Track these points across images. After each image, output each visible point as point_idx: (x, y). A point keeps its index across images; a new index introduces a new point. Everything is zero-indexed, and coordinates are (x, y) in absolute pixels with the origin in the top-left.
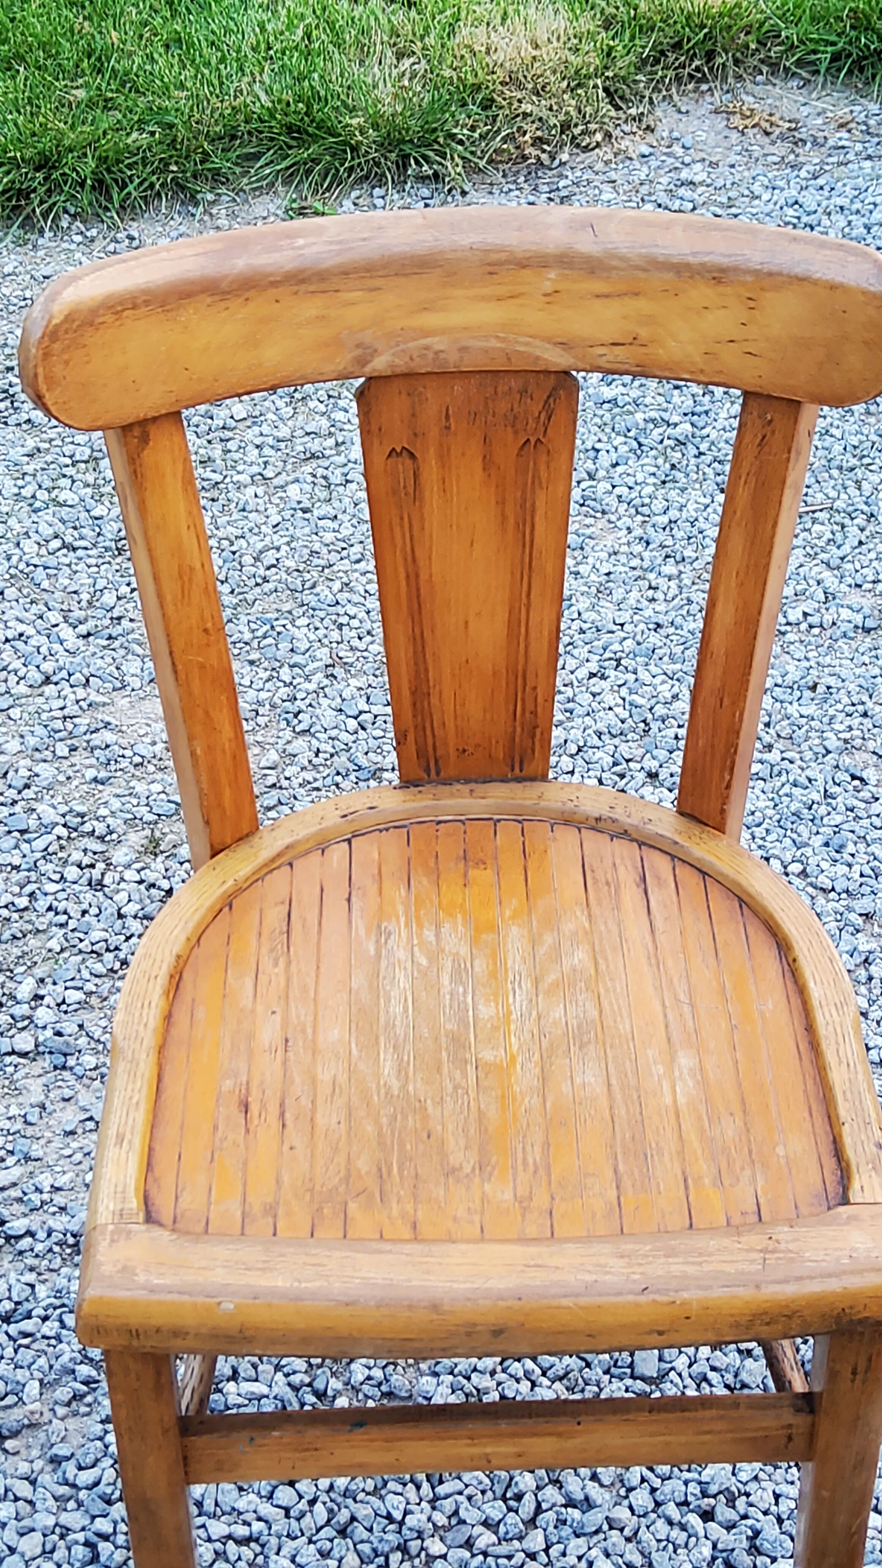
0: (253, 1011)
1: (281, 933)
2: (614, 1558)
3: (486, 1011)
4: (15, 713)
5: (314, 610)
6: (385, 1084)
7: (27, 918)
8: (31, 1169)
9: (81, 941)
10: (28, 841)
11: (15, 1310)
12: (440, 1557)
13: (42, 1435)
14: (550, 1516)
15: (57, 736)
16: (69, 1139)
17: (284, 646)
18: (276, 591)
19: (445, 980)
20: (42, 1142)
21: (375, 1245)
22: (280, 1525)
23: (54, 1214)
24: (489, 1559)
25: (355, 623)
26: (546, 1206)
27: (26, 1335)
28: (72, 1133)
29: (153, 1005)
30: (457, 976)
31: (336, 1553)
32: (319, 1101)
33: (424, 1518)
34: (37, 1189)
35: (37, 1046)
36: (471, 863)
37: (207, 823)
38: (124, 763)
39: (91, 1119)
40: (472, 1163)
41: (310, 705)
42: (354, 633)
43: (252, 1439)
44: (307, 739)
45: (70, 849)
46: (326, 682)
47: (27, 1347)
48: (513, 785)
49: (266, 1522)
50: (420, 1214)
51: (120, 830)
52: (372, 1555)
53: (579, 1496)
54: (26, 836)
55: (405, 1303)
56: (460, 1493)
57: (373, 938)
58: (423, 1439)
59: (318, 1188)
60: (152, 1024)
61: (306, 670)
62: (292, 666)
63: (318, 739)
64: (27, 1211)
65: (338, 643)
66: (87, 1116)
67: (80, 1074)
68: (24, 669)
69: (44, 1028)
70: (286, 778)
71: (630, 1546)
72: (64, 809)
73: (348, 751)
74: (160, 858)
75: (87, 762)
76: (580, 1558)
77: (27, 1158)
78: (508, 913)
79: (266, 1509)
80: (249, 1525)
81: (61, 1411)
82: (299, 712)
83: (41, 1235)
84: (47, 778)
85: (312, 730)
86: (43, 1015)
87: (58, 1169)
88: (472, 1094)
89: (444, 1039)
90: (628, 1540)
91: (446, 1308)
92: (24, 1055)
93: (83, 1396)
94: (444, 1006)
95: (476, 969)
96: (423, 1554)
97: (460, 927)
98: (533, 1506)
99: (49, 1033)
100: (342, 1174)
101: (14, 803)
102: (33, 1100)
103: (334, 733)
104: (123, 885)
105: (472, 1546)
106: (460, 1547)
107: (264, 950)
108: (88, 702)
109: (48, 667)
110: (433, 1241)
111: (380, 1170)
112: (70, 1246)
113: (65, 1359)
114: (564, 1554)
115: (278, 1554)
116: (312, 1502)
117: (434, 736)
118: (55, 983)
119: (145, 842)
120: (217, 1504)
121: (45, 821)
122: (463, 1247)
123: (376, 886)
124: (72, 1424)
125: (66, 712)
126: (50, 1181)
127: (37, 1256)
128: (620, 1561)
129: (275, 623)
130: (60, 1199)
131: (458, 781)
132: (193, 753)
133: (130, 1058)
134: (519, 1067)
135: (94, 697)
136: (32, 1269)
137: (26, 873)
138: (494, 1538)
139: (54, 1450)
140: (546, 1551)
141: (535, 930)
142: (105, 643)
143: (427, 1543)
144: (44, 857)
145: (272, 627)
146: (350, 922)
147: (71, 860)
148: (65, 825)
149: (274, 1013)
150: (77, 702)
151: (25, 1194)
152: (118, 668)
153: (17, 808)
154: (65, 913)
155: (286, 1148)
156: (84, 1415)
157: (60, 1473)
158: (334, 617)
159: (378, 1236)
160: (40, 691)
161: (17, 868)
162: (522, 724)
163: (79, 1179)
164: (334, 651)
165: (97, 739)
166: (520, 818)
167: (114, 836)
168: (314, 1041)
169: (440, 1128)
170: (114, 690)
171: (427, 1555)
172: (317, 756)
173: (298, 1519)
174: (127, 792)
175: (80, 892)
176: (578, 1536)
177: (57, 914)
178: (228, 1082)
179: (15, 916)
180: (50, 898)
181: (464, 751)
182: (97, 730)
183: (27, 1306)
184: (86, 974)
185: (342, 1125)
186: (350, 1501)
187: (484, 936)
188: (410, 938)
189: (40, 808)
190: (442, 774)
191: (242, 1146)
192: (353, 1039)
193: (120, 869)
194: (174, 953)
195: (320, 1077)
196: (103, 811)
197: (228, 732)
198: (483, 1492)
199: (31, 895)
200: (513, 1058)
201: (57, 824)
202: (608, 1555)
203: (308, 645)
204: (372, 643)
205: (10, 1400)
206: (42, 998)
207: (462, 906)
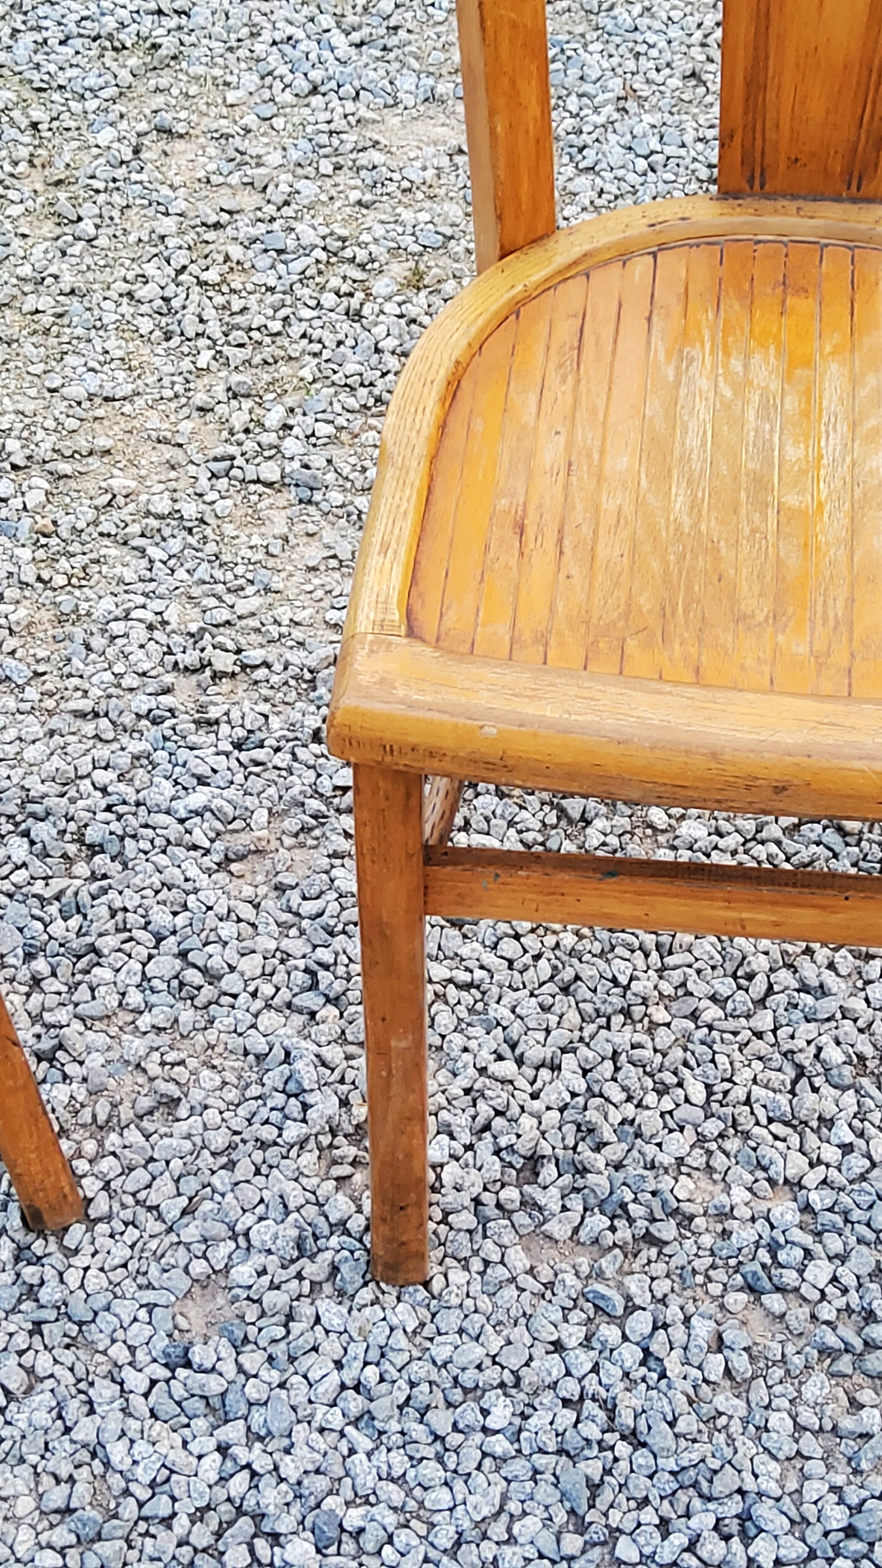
0: (535, 429)
1: (572, 348)
2: (844, 1046)
3: (793, 453)
4: (278, 122)
5: (610, 34)
6: (675, 520)
7: (279, 343)
8: (270, 600)
9: (335, 372)
10: (285, 263)
11: (247, 738)
12: (664, 1025)
13: (268, 862)
14: (782, 998)
15: (322, 151)
16: (310, 575)
17: (574, 72)
18: (569, 10)
19: (751, 415)
20: (283, 575)
21: (653, 685)
22: (503, 975)
23: (291, 648)
24: (714, 1033)
25: (654, 53)
26: (845, 664)
27: (257, 764)
28: (314, 569)
29: (428, 411)
30: (765, 411)
31: (557, 1009)
32: (601, 532)
33: (651, 985)
34: (275, 621)
35: (282, 477)
36: (789, 291)
37: (499, 217)
38: (392, 187)
39: (334, 557)
40: (766, 610)
41: (597, 140)
42: (651, 64)
43: (497, 875)
44: (591, 177)
45: (329, 274)
46: (616, 116)
47: (258, 775)
48: (847, 206)
49: (489, 971)
50: (704, 658)
51: (383, 259)
52: (594, 1015)
53: (815, 983)
54: (283, 257)
55: (682, 747)
56: (690, 966)
57: (673, 363)
58: (677, 896)
59: (594, 620)
60: (425, 431)
61: (596, 100)
62: (580, 96)
63: (603, 179)
64: (264, 642)
65: (633, 74)
66: (331, 553)
67: (326, 510)
68: (291, 76)
69: (292, 459)
70: (565, 219)
71: (862, 1036)
72: (325, 231)
73: (634, 194)
74: (423, 293)
75: (352, 182)
76: (809, 1043)
77: (267, 590)
78: (828, 348)
79: (489, 958)
80: (471, 972)
81: (288, 841)
82: (585, 147)
83: (278, 667)
84: (308, 197)
85: (597, 168)
86: (291, 446)
87: (298, 603)
88: (771, 540)
89: (744, 478)
90: (861, 1031)
91: (726, 757)
92: (270, 485)
93: (311, 829)
94: (747, 444)
95: (786, 407)
96: (646, 1020)
97: (772, 360)
98: (765, 987)
99: (296, 464)
100: (621, 610)
101: (272, 220)
102: (276, 532)
103: (620, 173)
104: (382, 318)
105: (697, 1018)
106: (685, 1017)
107: (551, 366)
108: (357, 117)
109: (316, 75)
110: (718, 687)
111: (664, 609)
112: (306, 682)
113: (295, 791)
114: (792, 1037)
115: (498, 1002)
116: (537, 958)
117: (764, 140)
118: (304, 414)
119: (407, 274)
120: (439, 948)
121: (303, 242)
122: (751, 696)
123: (681, 306)
124: (299, 855)
125: (333, 126)
126: (289, 615)
127: (272, 687)
128: (851, 1050)
129: (565, 46)
130: (298, 634)
131: (784, 197)
132: (493, 131)
133: (400, 464)
134: (826, 515)
135: (363, 112)
136: (266, 700)
137: (281, 296)
138: (721, 1013)
139: (280, 878)
140: (774, 1031)
141: (857, 369)
142: (379, 54)
143: (652, 1010)
144: (301, 281)
145: (562, 51)
146: (649, 343)
147: (328, 286)
148: (324, 249)
149: (557, 433)
150: (346, 116)
151: (263, 624)
152: (391, 83)
153: (276, 226)
154: (320, 341)
155: (562, 576)
156: (311, 848)
157: (284, 901)
158: (631, 45)
159: (657, 676)
160: (306, 101)
161: (271, 290)
162: (868, 131)
163: (319, 617)
164: (628, 83)
165: (364, 159)
166: (851, 244)
167: (376, 265)
168: (600, 468)
169: (732, 572)
170: (386, 106)
171: (651, 1022)
172: (600, 196)
173: (521, 972)
174: (392, 219)
175: (337, 321)
176: (808, 1021)
177: (311, 341)
178: (503, 501)
179: (268, 340)
180: (305, 324)
181: (796, 160)
182: (364, 149)
183: (260, 735)
184: (337, 408)
185: (625, 559)
186: (575, 961)
187: (798, 372)
188: (714, 366)
189: (300, 227)
190: (767, 186)
191: (515, 569)
192: (643, 469)
193: (380, 300)
194: (453, 358)
195: (604, 506)
196: (365, 237)
197: (534, 110)
198: (713, 968)
199: (285, 319)
200: (820, 505)
201: (316, 246)
202: (838, 1043)
203: (600, 73)
204: (671, 76)
205: (238, 824)
206: (291, 428)
207: (776, 338)
